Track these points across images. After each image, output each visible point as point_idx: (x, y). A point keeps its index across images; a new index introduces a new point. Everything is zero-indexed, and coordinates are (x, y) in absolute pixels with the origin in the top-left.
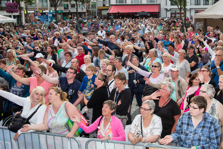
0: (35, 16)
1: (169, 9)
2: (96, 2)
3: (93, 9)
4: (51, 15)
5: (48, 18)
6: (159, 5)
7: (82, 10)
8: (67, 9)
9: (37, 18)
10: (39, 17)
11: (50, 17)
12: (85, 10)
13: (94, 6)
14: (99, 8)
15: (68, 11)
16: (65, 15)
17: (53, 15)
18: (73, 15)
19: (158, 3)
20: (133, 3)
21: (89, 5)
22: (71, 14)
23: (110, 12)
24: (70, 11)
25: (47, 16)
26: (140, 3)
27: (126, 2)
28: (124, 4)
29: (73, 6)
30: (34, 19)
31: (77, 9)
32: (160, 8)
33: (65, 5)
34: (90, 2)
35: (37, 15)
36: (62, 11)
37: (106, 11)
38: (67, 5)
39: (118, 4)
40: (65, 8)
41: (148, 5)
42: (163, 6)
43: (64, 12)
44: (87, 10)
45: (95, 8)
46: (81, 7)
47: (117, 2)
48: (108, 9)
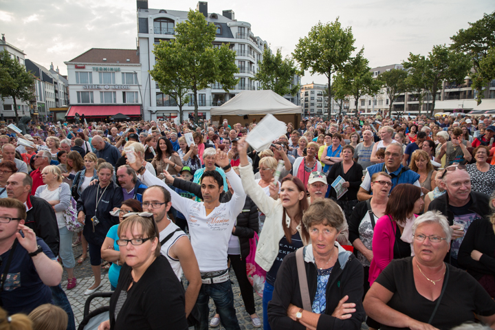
1: (154, 112)
2: (45, 103)
3: (42, 113)
6: (141, 106)
7: (24, 114)
12: (28, 114)
13: (42, 109)
14: (51, 110)
18: (8, 120)
19: (140, 102)
20: (104, 103)
21: (34, 107)
23: (69, 115)
24: (2, 114)
26: (113, 103)
27: (92, 102)
28: (90, 103)
29: (8, 107)
31: (16, 111)
32: (142, 110)
34: (35, 102)
37: (62, 114)
39: (81, 103)
41: (126, 105)
42: (146, 107)
44: (32, 115)
45: (44, 111)
46: (22, 110)
47: (79, 101)
48: (66, 111)
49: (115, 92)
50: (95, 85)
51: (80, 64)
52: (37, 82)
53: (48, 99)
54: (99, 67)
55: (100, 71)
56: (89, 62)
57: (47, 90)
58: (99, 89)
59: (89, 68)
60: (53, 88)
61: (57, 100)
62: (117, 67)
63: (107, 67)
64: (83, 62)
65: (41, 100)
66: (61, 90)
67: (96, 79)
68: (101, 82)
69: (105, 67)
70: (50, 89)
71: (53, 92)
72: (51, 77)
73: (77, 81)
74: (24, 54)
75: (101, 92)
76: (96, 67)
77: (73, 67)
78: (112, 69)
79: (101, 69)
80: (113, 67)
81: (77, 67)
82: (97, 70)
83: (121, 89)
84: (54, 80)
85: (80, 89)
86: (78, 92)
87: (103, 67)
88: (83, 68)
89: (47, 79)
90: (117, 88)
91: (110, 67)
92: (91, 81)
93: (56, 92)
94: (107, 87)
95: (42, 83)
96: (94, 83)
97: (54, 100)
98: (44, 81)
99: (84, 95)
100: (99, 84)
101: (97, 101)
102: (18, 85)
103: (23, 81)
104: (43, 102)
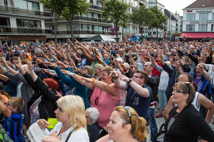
0: (128, 38)
2: (171, 31)
3: (169, 36)
4: (138, 38)
5: (136, 40)
7: (161, 36)
8: (150, 35)
9: (129, 39)
10: (130, 39)
11: (138, 39)
12: (162, 37)
14: (173, 34)
15: (151, 37)
16: (148, 39)
17: (140, 37)
18: (154, 39)
20: (200, 31)
21: (166, 33)
22: (153, 38)
23: (181, 37)
24: (152, 36)
25: (136, 38)
26: (205, 31)
27: (194, 30)
28: (193, 31)
29: (154, 33)
30: (127, 40)
31: (157, 35)
33: (149, 32)
34: (166, 30)
35: (129, 38)
36: (147, 36)
37: (178, 36)
38: (151, 33)
39: (188, 31)
40: (149, 35)
41: (213, 32)
43: (148, 37)
44: (164, 37)
45: (170, 35)
46: (160, 34)
47: (187, 30)
48: (180, 35)
49: (207, 25)
50: (196, 21)
51: (189, 9)
52: (169, 20)
53: (172, 29)
54: (200, 10)
55: (200, 13)
56: (195, 8)
57: (172, 24)
58: (198, 23)
59: (194, 11)
60: (175, 23)
61: (177, 29)
62: (210, 10)
63: (204, 10)
64: (191, 8)
65: (169, 29)
66: (179, 24)
67: (197, 17)
68: (200, 19)
69: (203, 10)
70: (174, 24)
71: (175, 25)
72: (175, 17)
73: (187, 19)
74: (164, 7)
75: (199, 25)
76: (198, 10)
77: (186, 11)
78: (207, 11)
79: (201, 12)
80: (208, 10)
81: (188, 11)
82: (198, 12)
83: (211, 23)
84: (176, 19)
85: (188, 23)
86: (187, 25)
87: (202, 10)
88: (191, 11)
89: (173, 18)
90: (208, 22)
91: (206, 10)
92: (195, 19)
93: (177, 25)
94: (203, 22)
95: (170, 20)
96: (196, 20)
97: (175, 29)
98: (172, 19)
99: (190, 27)
100: (198, 20)
101: (197, 30)
102: (159, 22)
103: (162, 20)
104: (170, 30)
